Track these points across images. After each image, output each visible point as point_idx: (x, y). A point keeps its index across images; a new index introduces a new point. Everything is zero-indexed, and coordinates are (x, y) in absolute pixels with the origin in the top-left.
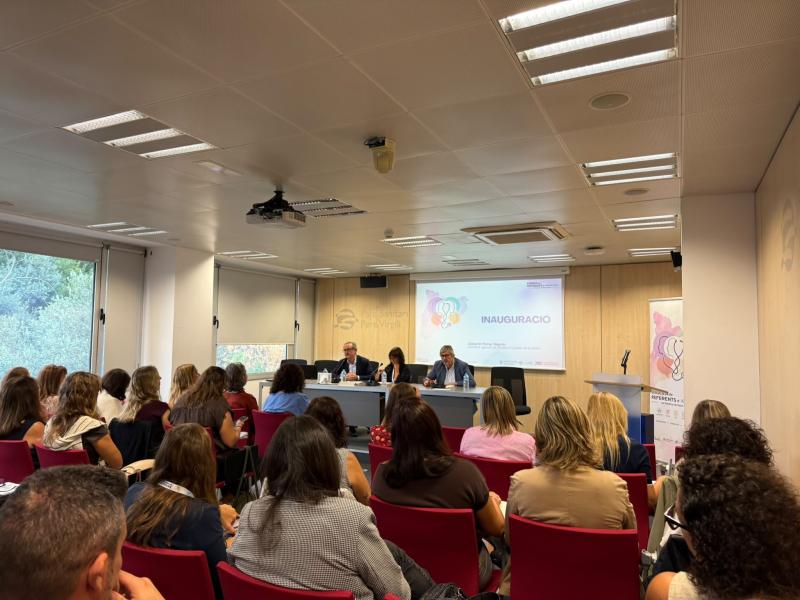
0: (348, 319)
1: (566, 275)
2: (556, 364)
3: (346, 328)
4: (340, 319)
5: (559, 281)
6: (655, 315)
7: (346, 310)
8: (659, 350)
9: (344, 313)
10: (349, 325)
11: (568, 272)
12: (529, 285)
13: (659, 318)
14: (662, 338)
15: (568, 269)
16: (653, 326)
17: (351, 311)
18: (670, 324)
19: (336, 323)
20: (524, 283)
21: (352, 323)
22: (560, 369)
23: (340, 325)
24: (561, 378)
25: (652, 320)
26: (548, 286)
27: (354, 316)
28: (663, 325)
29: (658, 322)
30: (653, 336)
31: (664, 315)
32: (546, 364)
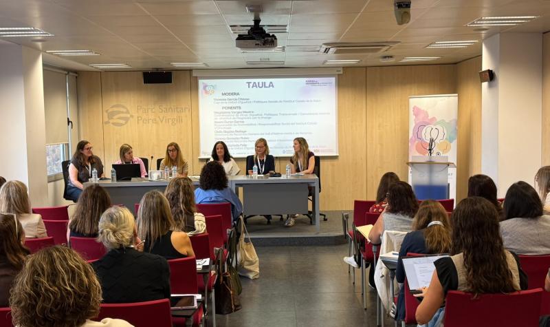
0: (122, 115)
1: (339, 75)
2: (331, 151)
3: (121, 125)
4: (111, 115)
5: (333, 80)
6: (414, 108)
7: (117, 106)
8: (418, 136)
9: (115, 109)
10: (123, 122)
11: (341, 73)
12: (308, 83)
13: (417, 111)
14: (420, 126)
15: (341, 69)
16: (412, 118)
17: (124, 107)
18: (428, 116)
19: (106, 119)
20: (304, 80)
21: (127, 119)
22: (335, 155)
23: (111, 121)
24: (335, 162)
25: (411, 112)
26: (325, 84)
27: (128, 112)
28: (421, 117)
29: (416, 115)
30: (412, 125)
31: (422, 109)
32: (323, 151)
